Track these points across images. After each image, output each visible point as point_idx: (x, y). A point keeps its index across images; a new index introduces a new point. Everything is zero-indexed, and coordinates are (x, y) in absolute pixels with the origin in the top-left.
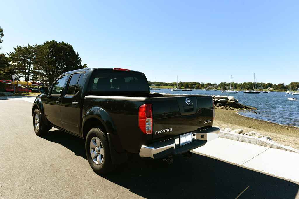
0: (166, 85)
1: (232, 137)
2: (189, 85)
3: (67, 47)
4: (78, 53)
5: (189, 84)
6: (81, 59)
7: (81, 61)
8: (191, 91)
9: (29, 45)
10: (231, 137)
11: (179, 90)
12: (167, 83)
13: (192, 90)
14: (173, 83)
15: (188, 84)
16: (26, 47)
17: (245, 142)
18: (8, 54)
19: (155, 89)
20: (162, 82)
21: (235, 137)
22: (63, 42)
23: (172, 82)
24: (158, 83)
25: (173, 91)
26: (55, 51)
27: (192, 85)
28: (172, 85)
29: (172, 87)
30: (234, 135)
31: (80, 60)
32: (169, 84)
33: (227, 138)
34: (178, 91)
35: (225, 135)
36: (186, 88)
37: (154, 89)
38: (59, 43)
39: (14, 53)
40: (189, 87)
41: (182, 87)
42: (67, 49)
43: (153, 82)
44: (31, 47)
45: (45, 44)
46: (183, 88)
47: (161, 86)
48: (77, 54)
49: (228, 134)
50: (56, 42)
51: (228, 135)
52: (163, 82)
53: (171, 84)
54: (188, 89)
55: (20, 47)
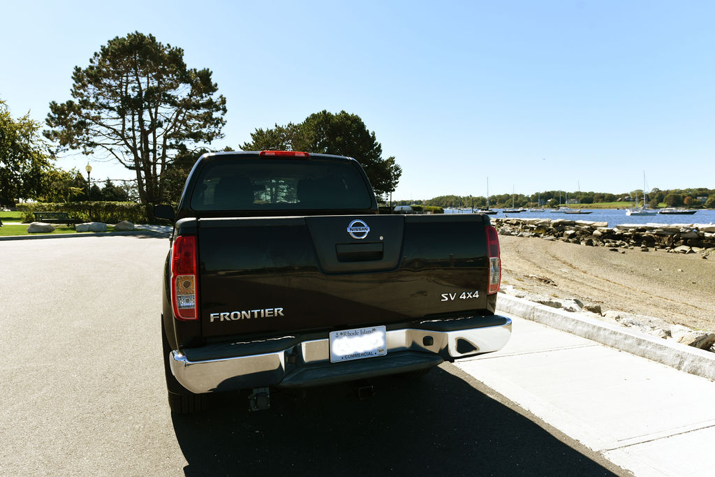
0: (611, 198)
1: (662, 356)
2: (684, 197)
3: (352, 122)
4: (374, 134)
5: (685, 194)
6: (380, 146)
7: (381, 151)
8: (693, 213)
9: (276, 126)
10: (659, 353)
11: (651, 211)
12: (615, 194)
13: (692, 210)
14: (632, 193)
15: (681, 195)
16: (271, 130)
17: (704, 376)
18: (240, 147)
19: (578, 211)
20: (599, 192)
21: (669, 356)
22: (343, 112)
23: (628, 192)
24: (586, 194)
25: (632, 214)
26: (328, 134)
27: (696, 196)
28: (628, 200)
29: (630, 204)
30: (665, 347)
31: (379, 150)
32: (618, 196)
33: (647, 355)
34: (647, 214)
35: (639, 345)
36: (674, 205)
37: (574, 211)
38: (335, 115)
39: (252, 144)
40: (685, 202)
41: (660, 205)
42: (351, 125)
43: (573, 192)
44: (280, 130)
45: (307, 119)
46: (665, 205)
47: (597, 204)
48: (371, 136)
49: (649, 343)
50: (329, 114)
51: (649, 348)
52: (603, 192)
53: (626, 197)
54: (681, 210)
55: (261, 131)
